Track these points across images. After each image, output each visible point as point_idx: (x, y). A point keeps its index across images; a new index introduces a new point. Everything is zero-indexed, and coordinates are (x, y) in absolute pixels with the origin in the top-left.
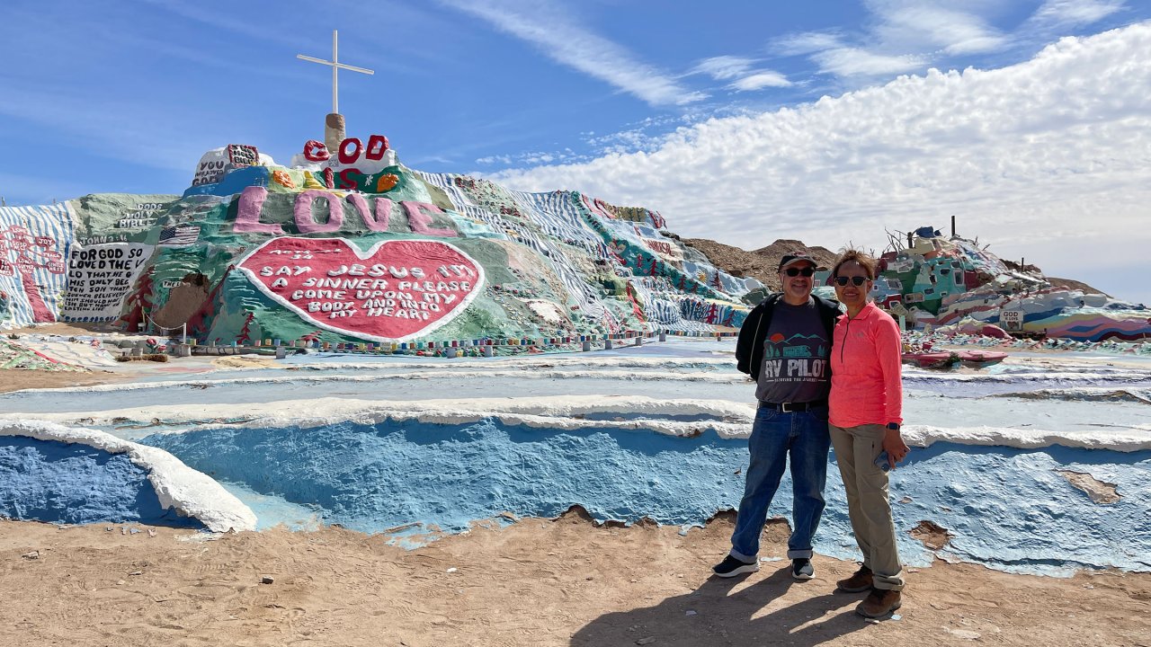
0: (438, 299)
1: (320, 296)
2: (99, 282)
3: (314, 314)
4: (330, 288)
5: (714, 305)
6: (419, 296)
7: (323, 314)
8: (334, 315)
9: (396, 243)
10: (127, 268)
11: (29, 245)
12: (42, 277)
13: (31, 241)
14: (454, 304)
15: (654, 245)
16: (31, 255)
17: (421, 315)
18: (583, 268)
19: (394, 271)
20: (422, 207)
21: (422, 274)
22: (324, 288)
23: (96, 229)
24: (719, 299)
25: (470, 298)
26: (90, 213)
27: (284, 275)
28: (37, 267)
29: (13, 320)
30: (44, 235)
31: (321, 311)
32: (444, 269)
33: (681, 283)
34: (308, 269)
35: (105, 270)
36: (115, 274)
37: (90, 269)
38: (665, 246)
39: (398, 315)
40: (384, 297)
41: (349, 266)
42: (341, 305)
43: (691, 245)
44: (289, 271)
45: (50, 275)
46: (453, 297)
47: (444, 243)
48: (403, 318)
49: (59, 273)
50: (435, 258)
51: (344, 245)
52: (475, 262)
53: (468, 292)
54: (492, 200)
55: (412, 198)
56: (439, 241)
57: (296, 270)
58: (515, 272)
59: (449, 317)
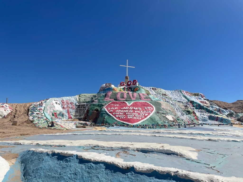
0: (143, 115)
1: (119, 114)
2: (80, 111)
3: (117, 118)
4: (121, 112)
5: (218, 117)
6: (139, 114)
7: (119, 118)
8: (121, 118)
9: (136, 102)
10: (85, 108)
11: (69, 104)
12: (71, 110)
13: (69, 103)
14: (147, 116)
15: (202, 102)
16: (69, 106)
17: (139, 118)
18: (181, 107)
19: (134, 108)
20: (143, 94)
21: (140, 109)
22: (119, 112)
23: (81, 100)
24: (219, 115)
25: (151, 114)
26: (80, 98)
27: (112, 109)
28: (70, 108)
29: (64, 118)
30: (72, 102)
31: (118, 117)
32: (146, 108)
33: (209, 111)
34: (117, 108)
35: (82, 109)
36: (83, 109)
37: (79, 108)
38: (205, 102)
39: (134, 118)
40: (131, 114)
41: (125, 107)
42: (122, 116)
43: (212, 102)
44: (113, 108)
45: (72, 110)
46: (147, 114)
47: (147, 102)
48: (135, 119)
49: (74, 109)
50: (144, 105)
51: (125, 103)
52: (153, 106)
53: (151, 113)
54: (160, 92)
55: (141, 92)
56: (146, 102)
57: (115, 108)
58: (163, 108)
59: (146, 119)
